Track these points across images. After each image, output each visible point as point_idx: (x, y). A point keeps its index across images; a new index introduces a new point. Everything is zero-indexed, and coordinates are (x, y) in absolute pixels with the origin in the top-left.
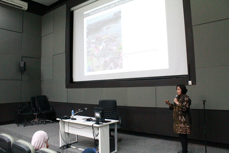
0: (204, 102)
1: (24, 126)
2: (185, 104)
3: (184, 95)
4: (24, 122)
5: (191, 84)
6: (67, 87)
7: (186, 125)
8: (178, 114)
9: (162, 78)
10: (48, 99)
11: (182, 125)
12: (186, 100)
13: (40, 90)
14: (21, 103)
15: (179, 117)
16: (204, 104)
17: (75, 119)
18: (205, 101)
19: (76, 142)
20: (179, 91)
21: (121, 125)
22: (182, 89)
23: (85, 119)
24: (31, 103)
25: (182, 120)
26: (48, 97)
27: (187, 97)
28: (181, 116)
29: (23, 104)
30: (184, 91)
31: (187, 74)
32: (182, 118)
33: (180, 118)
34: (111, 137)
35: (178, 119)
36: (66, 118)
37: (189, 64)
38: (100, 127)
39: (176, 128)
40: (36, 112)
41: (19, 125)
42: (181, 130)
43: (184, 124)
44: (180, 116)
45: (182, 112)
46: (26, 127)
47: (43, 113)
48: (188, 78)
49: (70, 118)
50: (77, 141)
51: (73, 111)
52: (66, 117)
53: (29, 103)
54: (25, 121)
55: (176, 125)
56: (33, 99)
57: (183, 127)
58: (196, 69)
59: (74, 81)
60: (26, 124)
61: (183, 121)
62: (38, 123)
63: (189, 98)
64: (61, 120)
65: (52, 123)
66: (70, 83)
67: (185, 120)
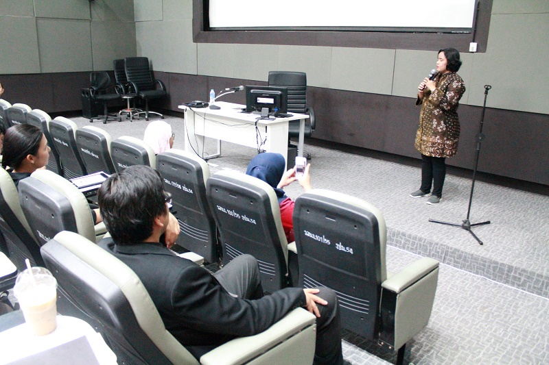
0: (487, 89)
1: (105, 123)
2: (450, 95)
3: (453, 73)
4: (103, 114)
5: (475, 50)
6: (197, 39)
7: (445, 139)
8: (431, 114)
9: (413, 32)
10: (152, 66)
11: (437, 139)
12: (455, 87)
13: (133, 44)
14: (93, 73)
15: (432, 121)
16: (486, 93)
17: (219, 108)
18: (489, 87)
19: (218, 157)
20: (441, 63)
21: (313, 128)
22: (448, 60)
23: (239, 109)
24: (115, 73)
25: (438, 128)
26: (151, 62)
27: (458, 82)
28: (439, 118)
29: (98, 74)
30: (454, 65)
31: (470, 25)
32: (439, 124)
33: (435, 123)
34: (290, 149)
35: (430, 124)
36: (199, 106)
37: (479, 3)
38: (271, 124)
39: (424, 145)
40: (126, 93)
41: (94, 120)
42: (432, 150)
43: (442, 138)
44: (435, 120)
45: (441, 112)
46: (108, 125)
47: (143, 96)
48: (472, 35)
49: (206, 105)
50: (219, 153)
51: (212, 92)
52: (198, 104)
53: (111, 73)
54: (105, 112)
55: (425, 138)
56: (119, 64)
57: (439, 144)
58: (492, 16)
59: (211, 26)
60: (107, 118)
61: (440, 130)
62: (133, 118)
63: (462, 85)
64: (188, 108)
65: (163, 118)
66: (204, 29)
67: (444, 129)
